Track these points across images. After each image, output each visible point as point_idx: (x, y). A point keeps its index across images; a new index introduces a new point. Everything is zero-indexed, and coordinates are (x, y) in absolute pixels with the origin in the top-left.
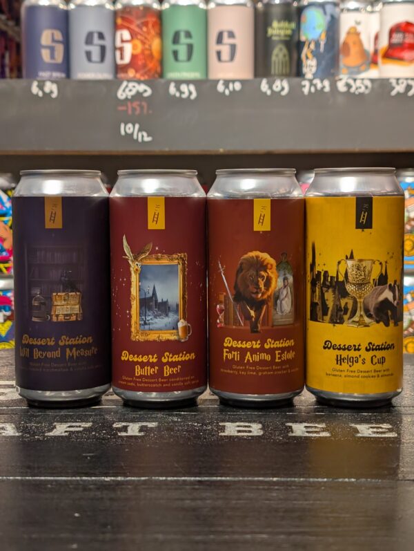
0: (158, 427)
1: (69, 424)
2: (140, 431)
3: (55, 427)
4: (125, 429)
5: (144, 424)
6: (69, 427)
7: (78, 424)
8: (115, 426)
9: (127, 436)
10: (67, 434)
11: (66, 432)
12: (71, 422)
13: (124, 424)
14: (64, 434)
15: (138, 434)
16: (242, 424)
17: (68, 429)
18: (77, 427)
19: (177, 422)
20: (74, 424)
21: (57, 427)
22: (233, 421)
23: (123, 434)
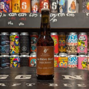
3: (13, 84)
5: (32, 84)
6: (16, 84)
8: (26, 84)
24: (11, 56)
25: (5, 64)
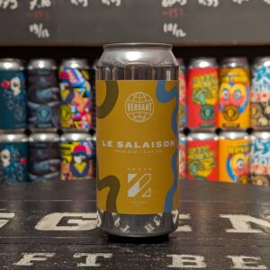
0: (113, 258)
1: (35, 254)
2: (97, 262)
3: (22, 257)
4: (83, 260)
5: (101, 255)
6: (35, 257)
7: (43, 254)
8: (75, 256)
10: (32, 264)
11: (31, 261)
13: (83, 254)
14: (29, 264)
15: (94, 265)
16: (187, 256)
17: (34, 259)
18: (42, 257)
19: (130, 253)
20: (40, 254)
22: (179, 254)
23: (82, 265)
24: (63, 139)
25: (46, 162)
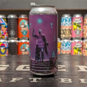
0: (42, 79)
2: (37, 81)
3: (12, 79)
4: (32, 80)
6: (16, 79)
7: (19, 78)
9: (33, 82)
10: (15, 81)
12: (17, 77)
13: (32, 78)
16: (66, 79)
21: (13, 79)
22: (63, 78)
